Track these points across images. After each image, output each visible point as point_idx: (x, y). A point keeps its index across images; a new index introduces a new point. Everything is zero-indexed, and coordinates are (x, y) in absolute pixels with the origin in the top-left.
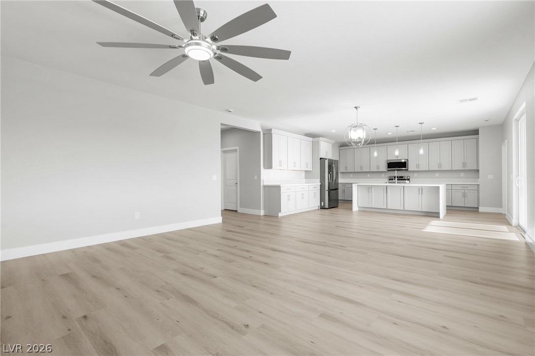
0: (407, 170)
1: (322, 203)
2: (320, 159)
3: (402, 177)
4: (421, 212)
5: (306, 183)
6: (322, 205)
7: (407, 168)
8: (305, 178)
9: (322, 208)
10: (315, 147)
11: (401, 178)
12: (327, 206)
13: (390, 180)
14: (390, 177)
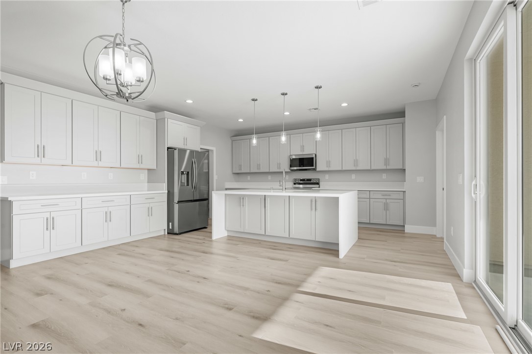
0: (315, 169)
1: (170, 224)
2: (168, 148)
3: (310, 180)
4: (315, 241)
5: (148, 191)
6: (171, 228)
7: (314, 167)
8: (148, 182)
9: (171, 232)
10: (160, 129)
11: (307, 182)
12: (176, 230)
13: (295, 184)
14: (295, 180)
